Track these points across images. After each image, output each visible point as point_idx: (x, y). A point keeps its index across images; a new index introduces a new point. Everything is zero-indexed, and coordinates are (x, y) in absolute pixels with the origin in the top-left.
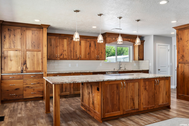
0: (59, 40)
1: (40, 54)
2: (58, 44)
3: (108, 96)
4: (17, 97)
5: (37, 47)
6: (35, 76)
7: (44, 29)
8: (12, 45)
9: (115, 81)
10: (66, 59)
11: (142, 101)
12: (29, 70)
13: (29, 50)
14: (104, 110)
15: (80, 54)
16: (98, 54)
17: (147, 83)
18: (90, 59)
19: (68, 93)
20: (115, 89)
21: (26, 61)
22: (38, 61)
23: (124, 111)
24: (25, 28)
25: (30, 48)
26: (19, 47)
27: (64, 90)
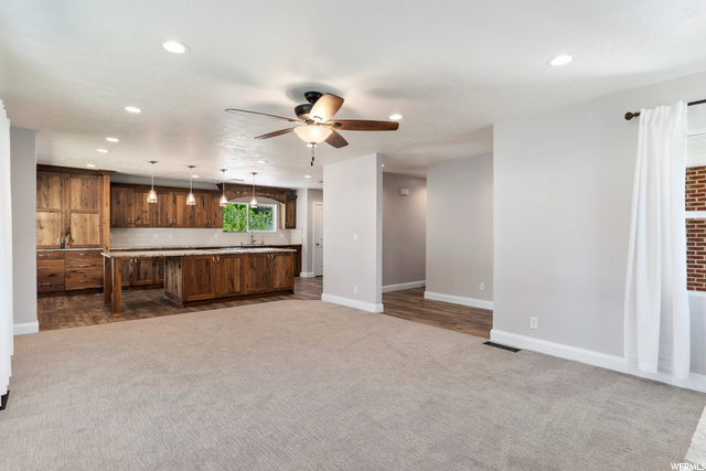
0: (133, 195)
1: (96, 218)
2: (132, 201)
3: (193, 274)
4: (53, 289)
5: (90, 205)
6: (87, 254)
7: (105, 177)
8: (44, 202)
9: (203, 255)
10: (147, 226)
11: (246, 282)
12: (75, 243)
13: (76, 211)
14: (186, 292)
15: (175, 216)
16: (209, 218)
17: (255, 259)
18: (193, 225)
19: (149, 281)
20: (204, 265)
21: (70, 229)
22: (93, 228)
23: (217, 294)
24: (68, 175)
25: (79, 208)
26: (57, 207)
27: (142, 276)
